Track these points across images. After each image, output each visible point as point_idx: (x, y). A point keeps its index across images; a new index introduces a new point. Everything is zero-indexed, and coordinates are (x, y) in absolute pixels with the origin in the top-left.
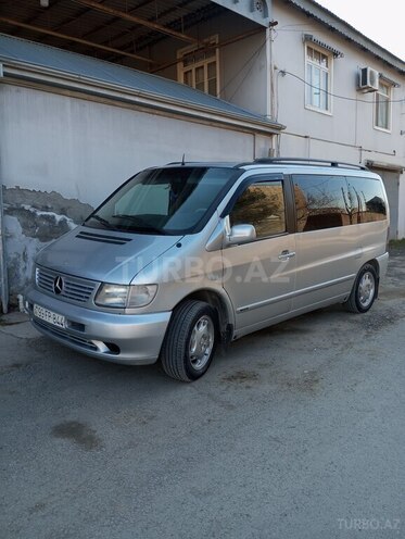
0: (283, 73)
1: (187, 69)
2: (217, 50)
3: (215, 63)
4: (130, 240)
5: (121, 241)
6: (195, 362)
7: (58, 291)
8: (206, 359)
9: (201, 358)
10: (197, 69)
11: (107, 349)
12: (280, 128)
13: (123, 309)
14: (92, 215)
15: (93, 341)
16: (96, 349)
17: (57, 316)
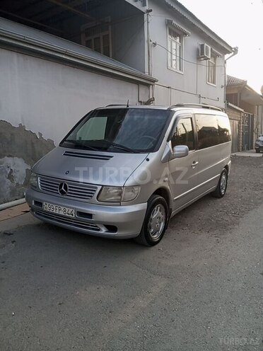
0: (155, 44)
1: (88, 38)
2: (110, 27)
3: (108, 35)
4: (112, 157)
5: (106, 158)
7: (63, 193)
10: (95, 39)
11: (107, 230)
12: (154, 81)
13: (119, 203)
14: (64, 140)
15: (98, 225)
16: (99, 230)
17: (67, 209)
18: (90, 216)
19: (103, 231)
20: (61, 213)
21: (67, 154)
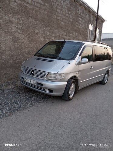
4: (54, 61)
5: (52, 61)
6: (70, 96)
7: (32, 74)
8: (72, 95)
9: (71, 95)
11: (49, 92)
13: (55, 80)
14: (37, 53)
15: (45, 89)
16: (46, 91)
17: (33, 81)
18: (42, 85)
19: (47, 92)
20: (31, 83)
21: (37, 59)
